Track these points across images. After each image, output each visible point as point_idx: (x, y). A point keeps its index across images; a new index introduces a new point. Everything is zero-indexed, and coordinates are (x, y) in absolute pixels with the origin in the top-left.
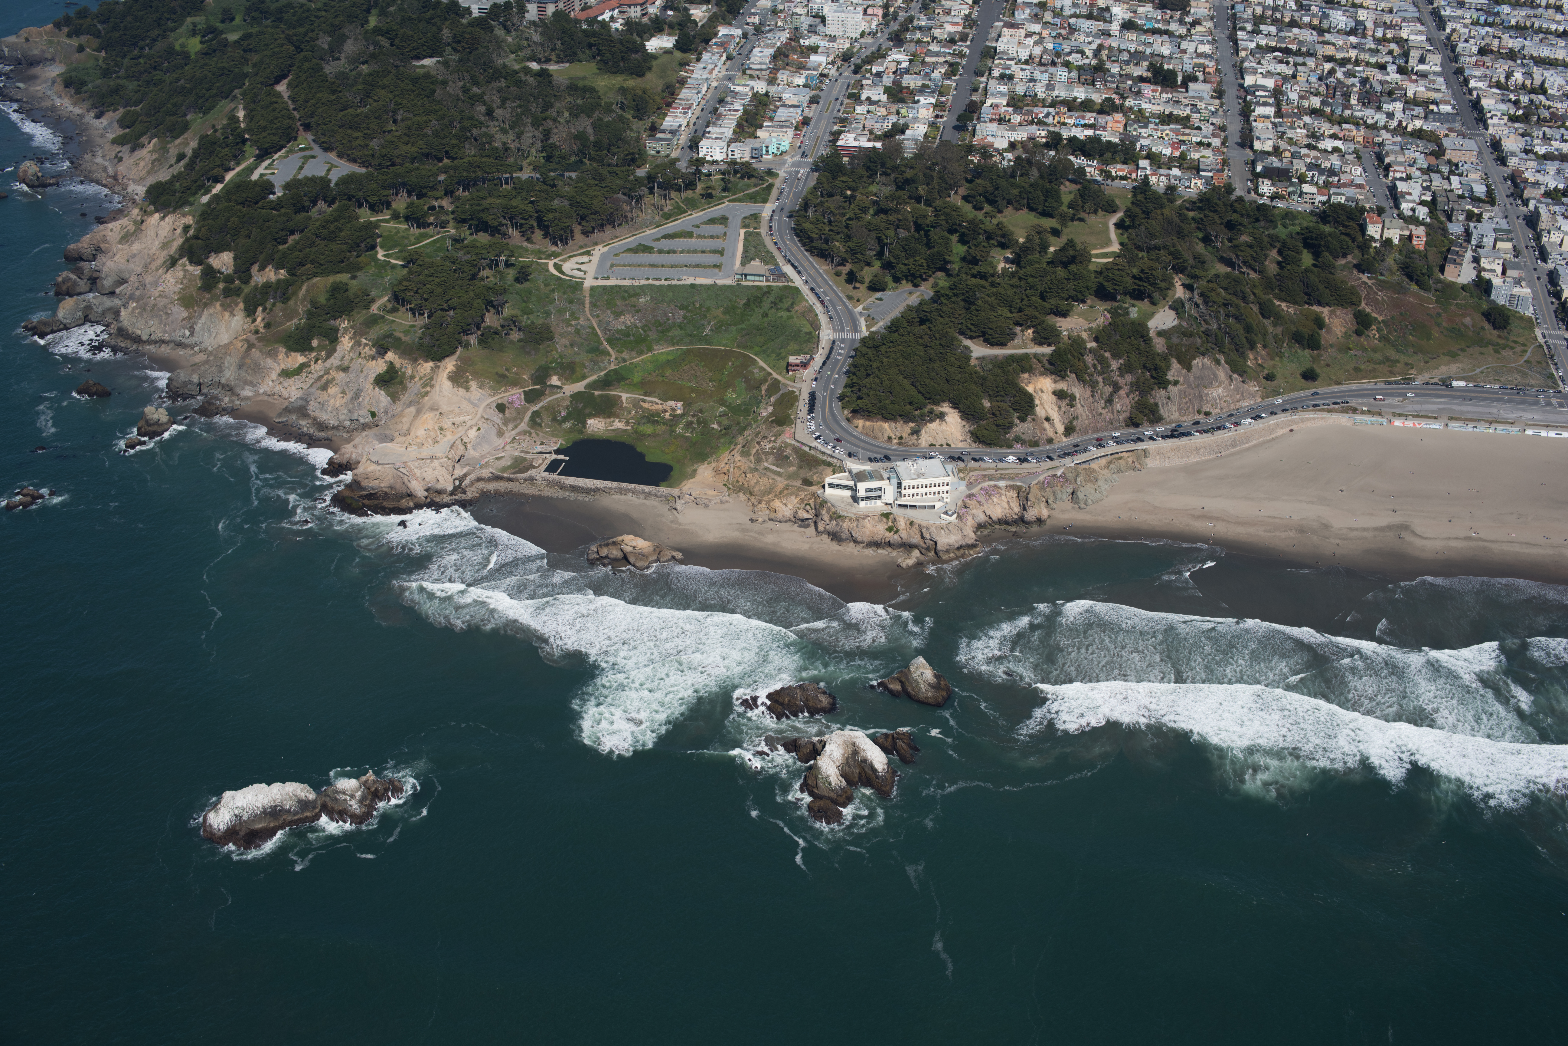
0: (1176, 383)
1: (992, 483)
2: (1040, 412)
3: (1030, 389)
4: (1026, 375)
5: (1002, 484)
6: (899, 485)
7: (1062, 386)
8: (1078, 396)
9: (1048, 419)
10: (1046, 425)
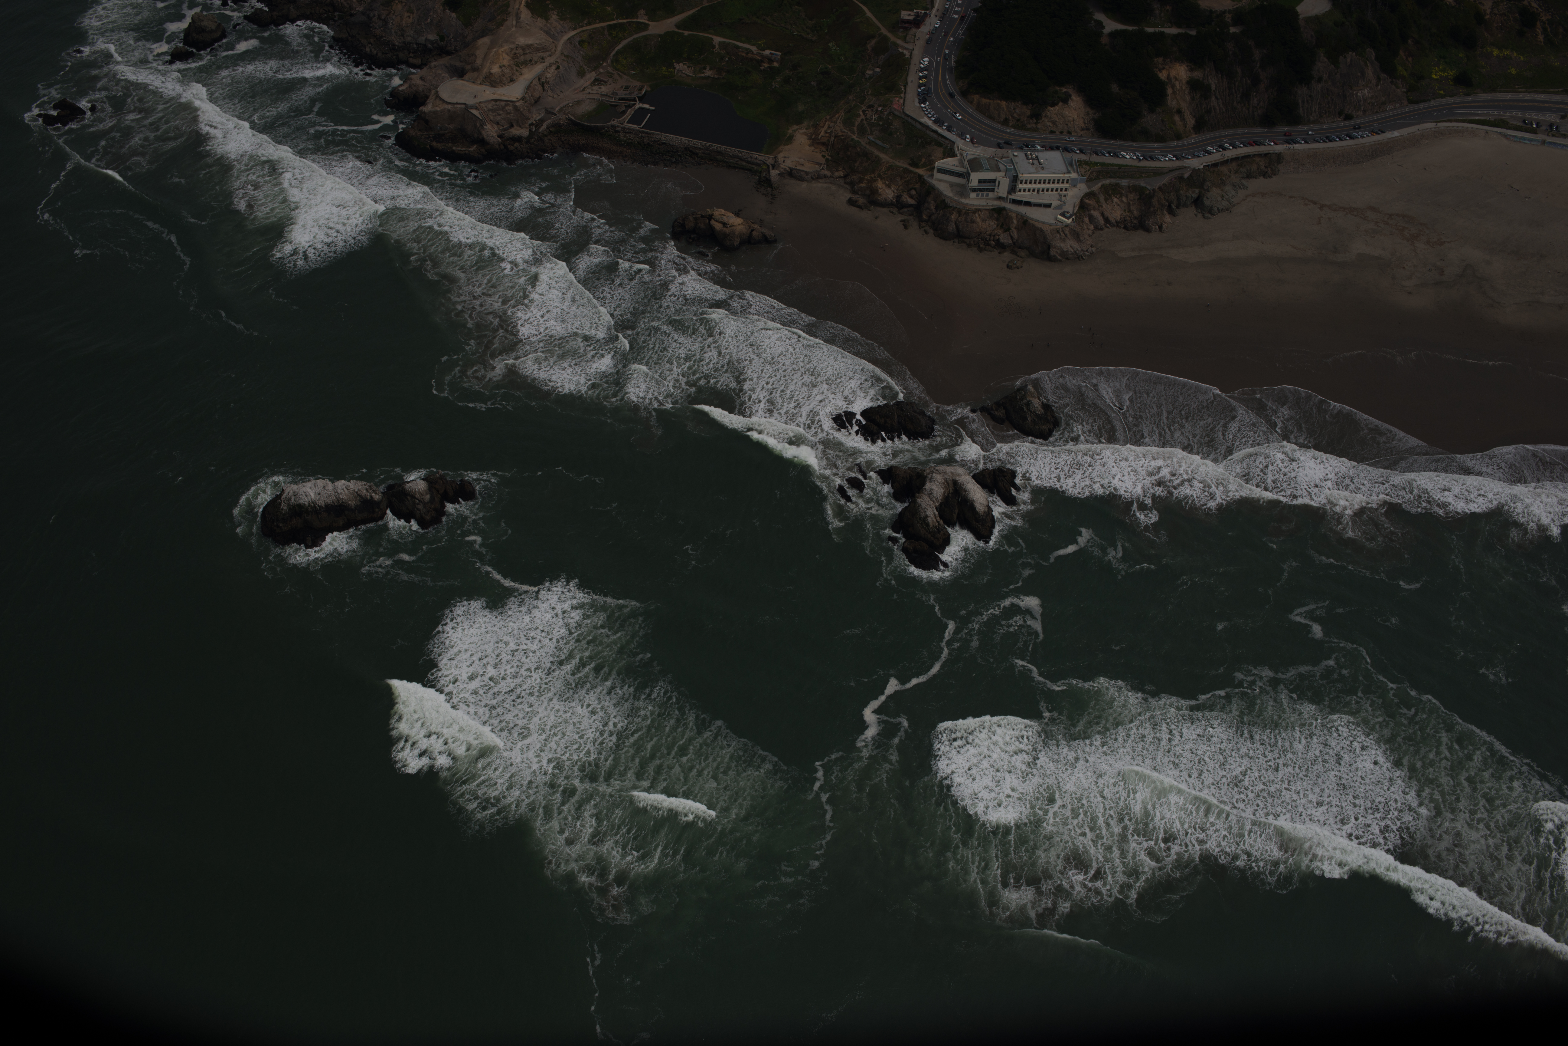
0: (1320, 80)
1: (1114, 181)
2: (1172, 102)
3: (1163, 76)
4: (1160, 60)
5: (1124, 182)
6: (1015, 179)
7: (1197, 74)
8: (1213, 87)
9: (1179, 112)
10: (1177, 118)
